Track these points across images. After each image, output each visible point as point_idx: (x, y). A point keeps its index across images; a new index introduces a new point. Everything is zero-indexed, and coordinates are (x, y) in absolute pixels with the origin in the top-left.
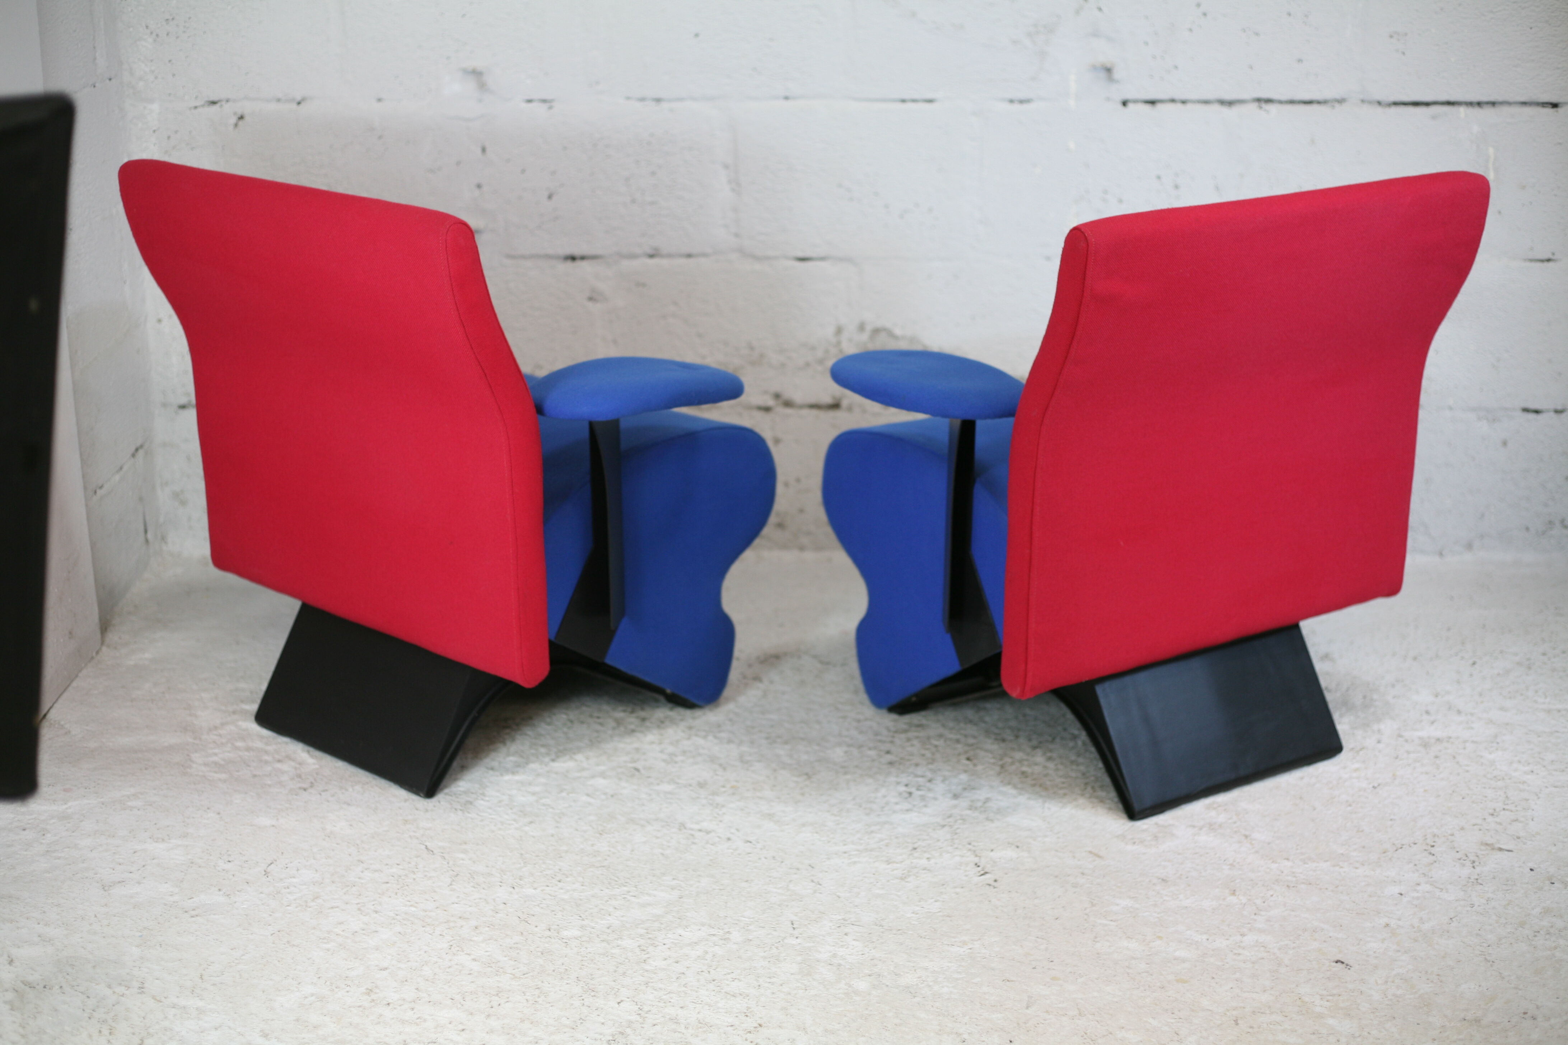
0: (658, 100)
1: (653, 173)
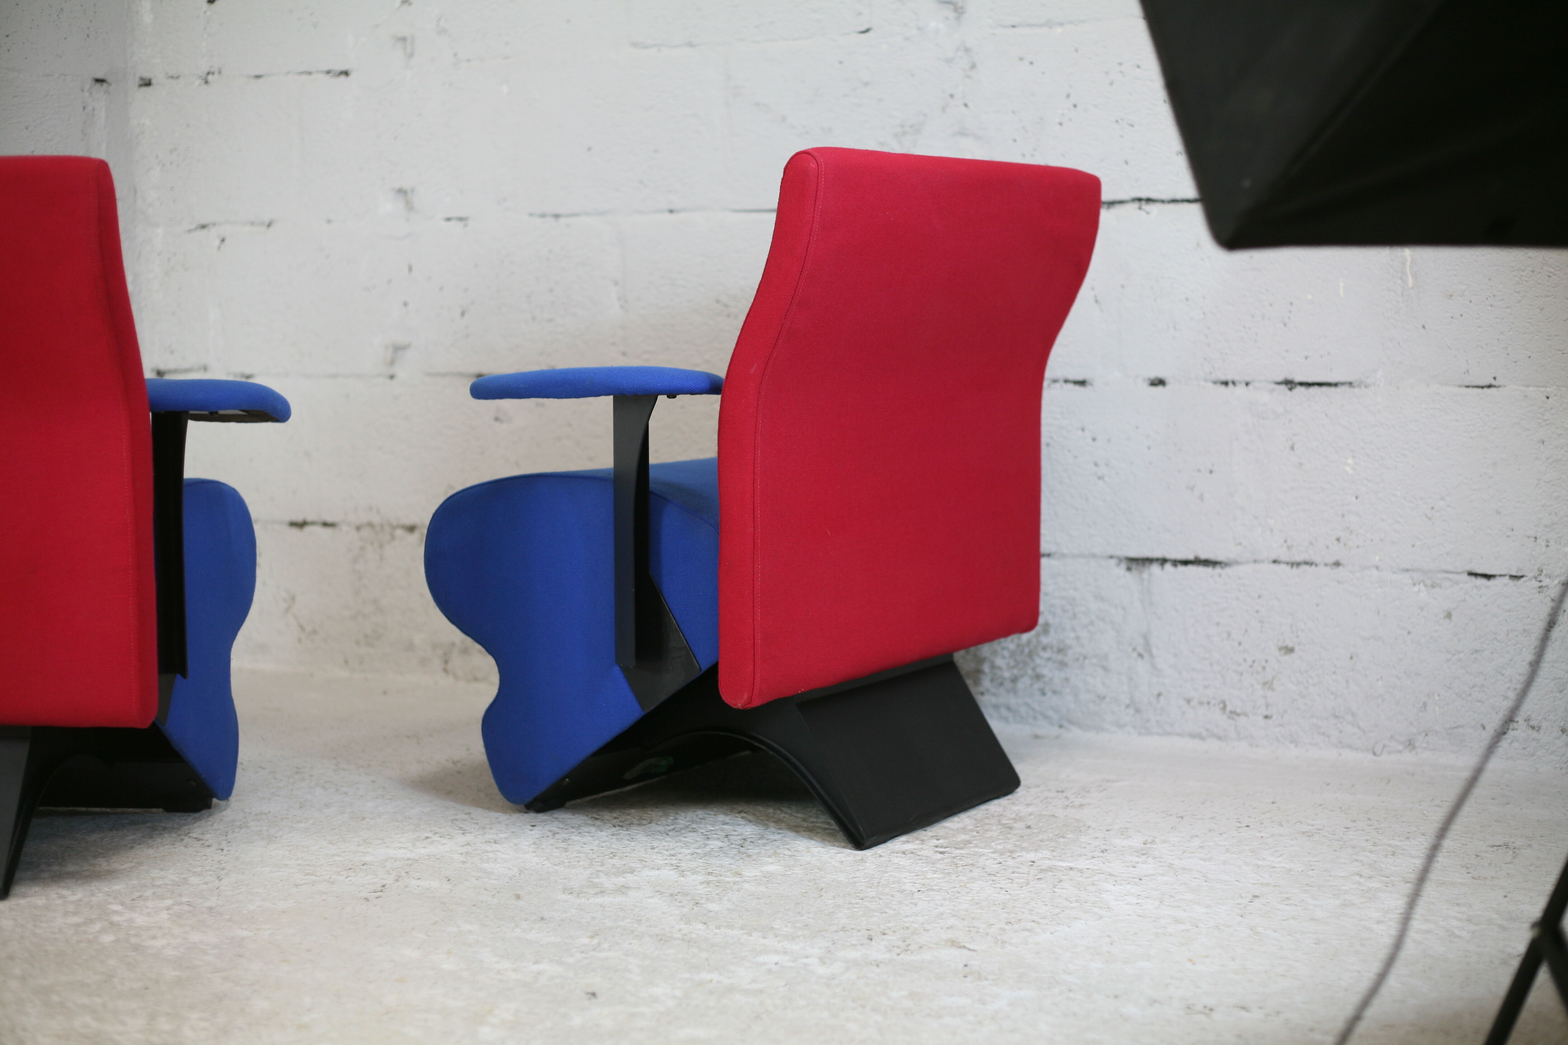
0: (557, 216)
1: (551, 290)
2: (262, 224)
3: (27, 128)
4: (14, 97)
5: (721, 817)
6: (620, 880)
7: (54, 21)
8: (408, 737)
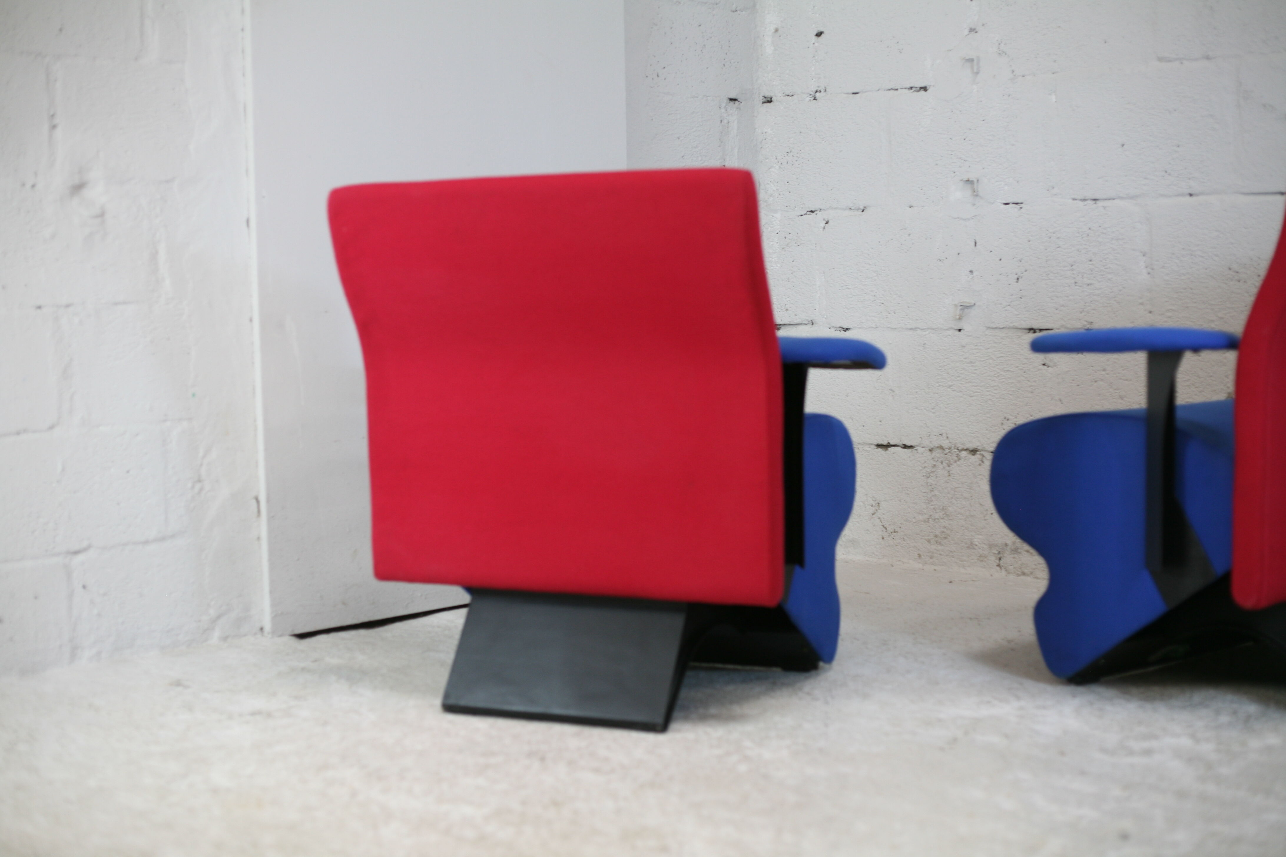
0: (1095, 200)
1: (1090, 260)
2: (858, 209)
3: (679, 138)
4: (669, 114)
5: (1229, 697)
6: (1146, 744)
7: (699, 55)
8: (971, 619)
